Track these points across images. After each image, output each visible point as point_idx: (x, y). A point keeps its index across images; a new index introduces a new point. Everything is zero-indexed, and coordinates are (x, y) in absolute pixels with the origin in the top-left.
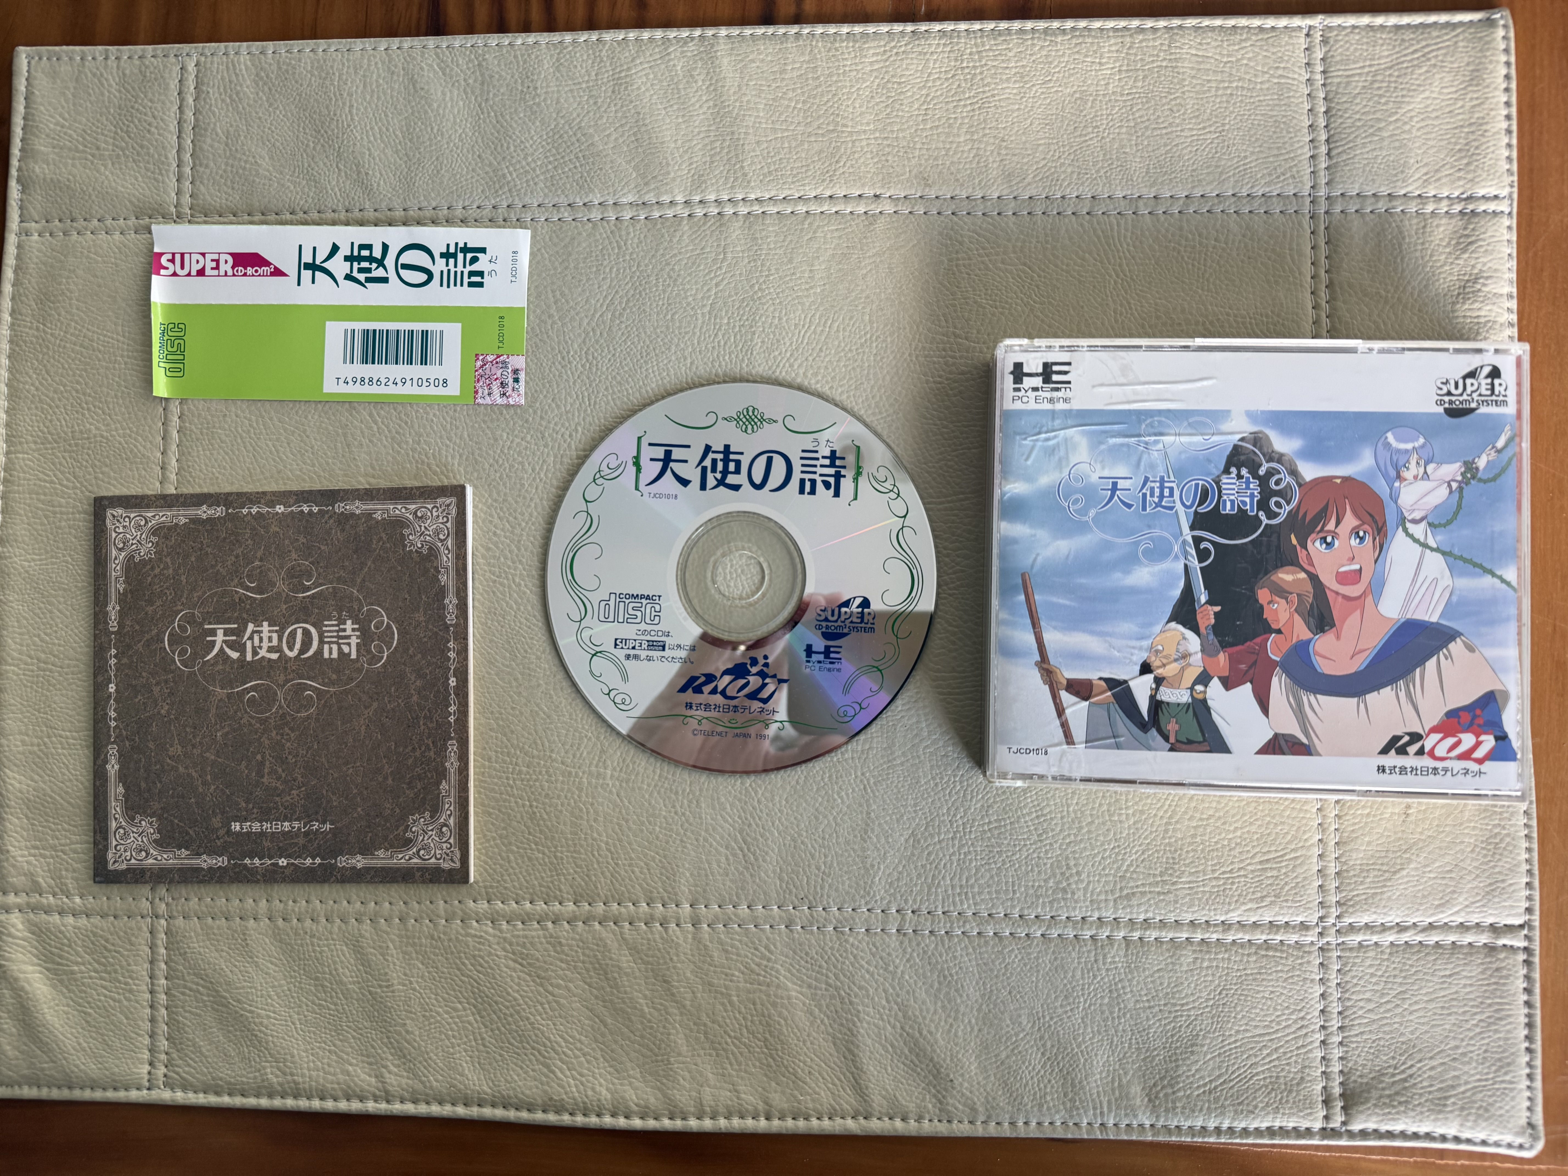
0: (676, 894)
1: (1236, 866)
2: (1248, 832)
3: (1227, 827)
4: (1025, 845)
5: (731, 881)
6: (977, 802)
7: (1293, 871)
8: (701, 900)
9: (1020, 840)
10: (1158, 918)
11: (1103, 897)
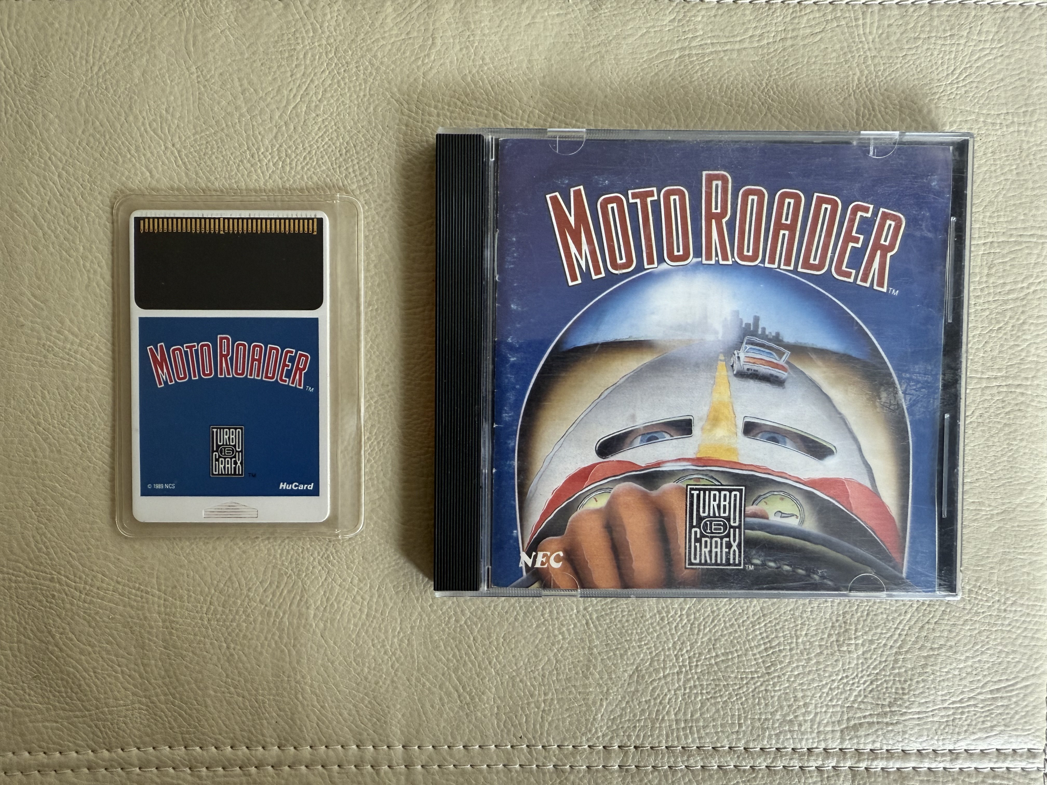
0: (388, 736)
1: (966, 696)
2: (980, 661)
3: (957, 656)
4: (752, 678)
5: (446, 721)
6: (705, 635)
7: (1023, 699)
8: (414, 741)
9: (747, 673)
10: (885, 748)
11: (829, 728)
